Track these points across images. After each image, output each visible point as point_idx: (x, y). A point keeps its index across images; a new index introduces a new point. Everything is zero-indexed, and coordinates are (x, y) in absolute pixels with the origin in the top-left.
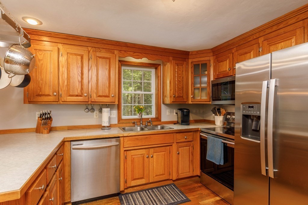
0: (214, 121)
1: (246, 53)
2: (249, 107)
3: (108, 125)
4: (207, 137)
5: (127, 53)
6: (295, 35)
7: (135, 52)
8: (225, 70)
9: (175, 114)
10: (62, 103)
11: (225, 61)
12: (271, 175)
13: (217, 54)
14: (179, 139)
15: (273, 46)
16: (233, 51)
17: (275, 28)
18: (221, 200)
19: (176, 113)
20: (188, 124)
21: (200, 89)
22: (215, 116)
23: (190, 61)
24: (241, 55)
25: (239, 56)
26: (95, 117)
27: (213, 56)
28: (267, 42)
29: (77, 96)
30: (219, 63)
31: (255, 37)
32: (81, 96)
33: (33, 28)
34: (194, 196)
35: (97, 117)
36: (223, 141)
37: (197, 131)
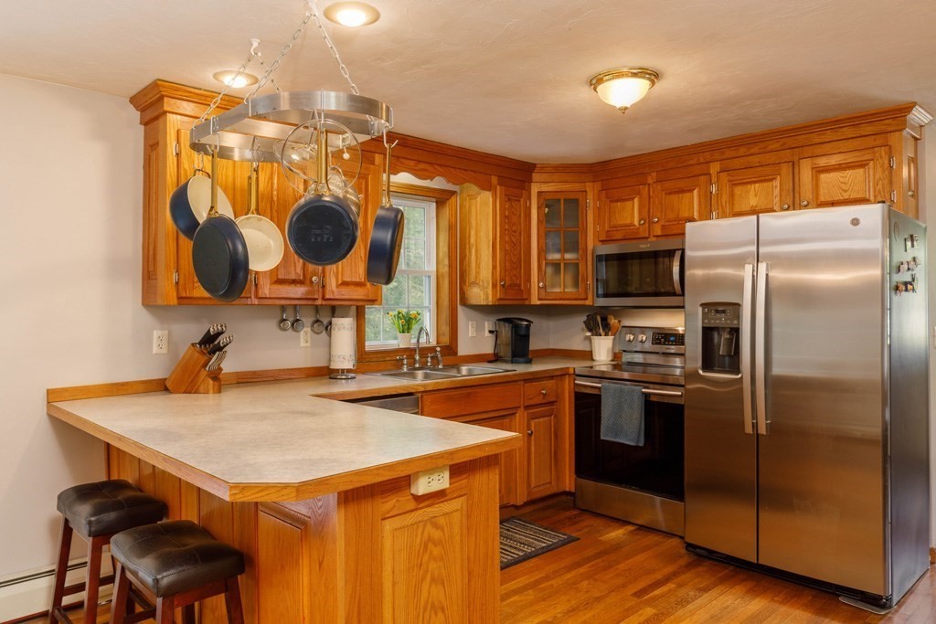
0: (591, 351)
1: (682, 191)
2: (717, 311)
3: (351, 367)
4: (599, 388)
5: (403, 163)
6: (779, 174)
7: (419, 161)
8: (628, 221)
9: (487, 334)
10: (256, 303)
11: (628, 200)
12: (763, 430)
13: (605, 178)
14: (531, 396)
15: (740, 188)
16: (650, 181)
17: (742, 151)
18: (638, 529)
19: (491, 332)
20: (529, 362)
21: (562, 265)
22: (595, 337)
23: (535, 189)
24: (670, 193)
25: (666, 194)
26: (303, 344)
27: (593, 182)
28: (729, 175)
29: (294, 282)
30: (614, 204)
31: (702, 160)
32: (301, 282)
33: (201, 87)
34: (579, 531)
35: (308, 344)
36: (643, 390)
37: (563, 374)
